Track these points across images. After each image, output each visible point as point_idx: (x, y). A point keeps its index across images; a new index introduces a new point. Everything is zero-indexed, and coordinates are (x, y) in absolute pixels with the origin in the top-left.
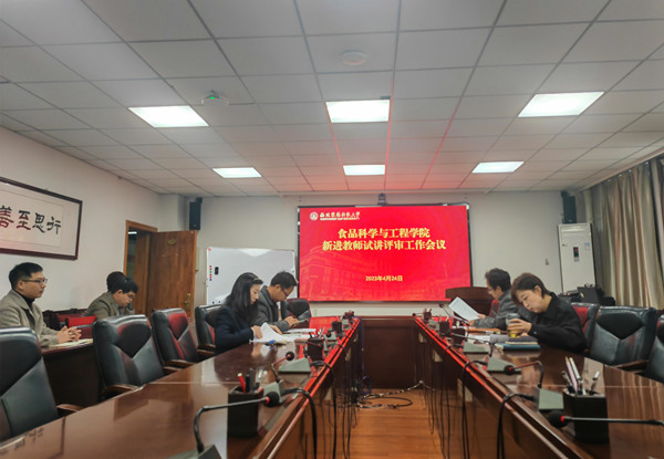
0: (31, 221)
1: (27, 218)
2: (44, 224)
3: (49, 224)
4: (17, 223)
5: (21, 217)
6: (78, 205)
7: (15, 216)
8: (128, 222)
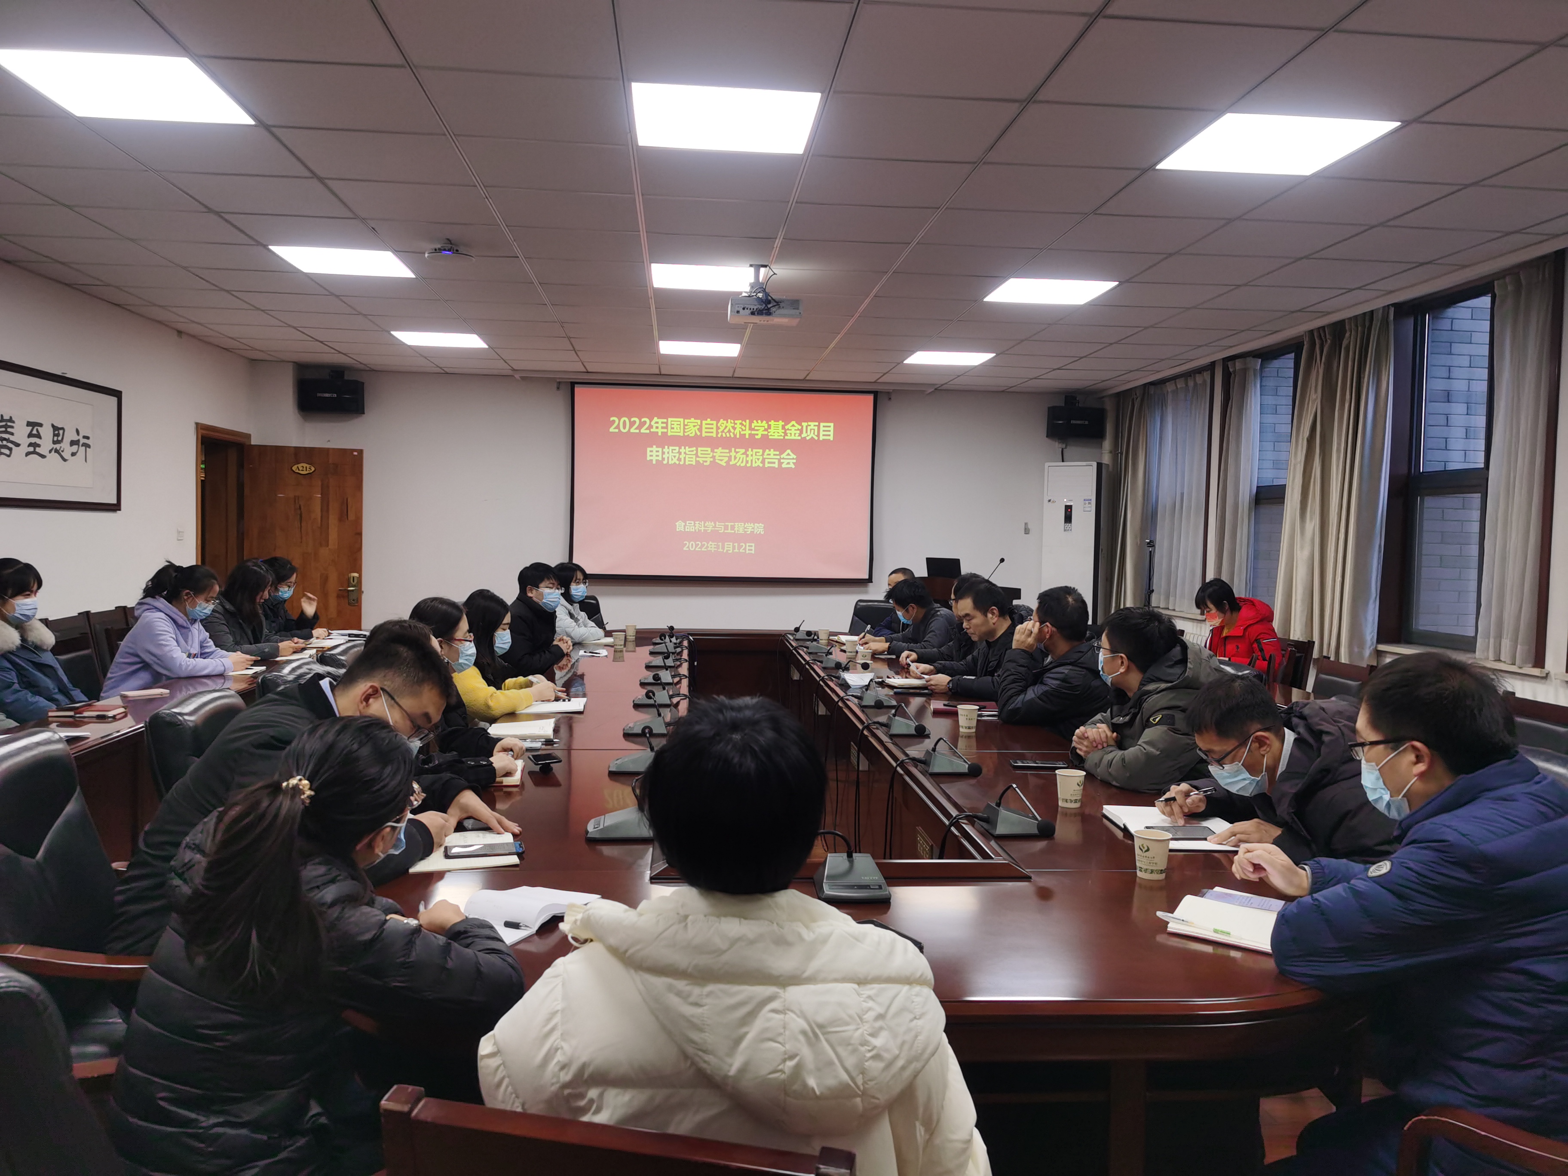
0: (46, 443)
1: (39, 436)
2: (65, 446)
3: (73, 443)
4: (24, 448)
5: (30, 435)
6: (114, 400)
7: (20, 433)
8: (200, 428)
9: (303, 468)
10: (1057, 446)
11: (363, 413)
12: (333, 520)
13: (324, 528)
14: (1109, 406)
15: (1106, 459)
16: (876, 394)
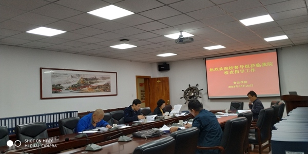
9: (159, 81)
11: (169, 70)
12: (164, 90)
13: (163, 92)
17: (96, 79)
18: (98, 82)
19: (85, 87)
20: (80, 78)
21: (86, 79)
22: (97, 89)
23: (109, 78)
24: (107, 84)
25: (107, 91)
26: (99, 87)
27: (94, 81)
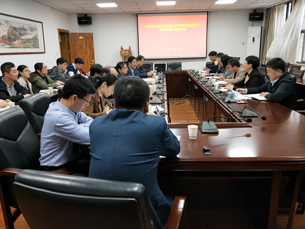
8: (58, 29)
9: (81, 38)
10: (251, 23)
11: (92, 24)
12: (88, 49)
13: (86, 50)
14: (265, 12)
15: (263, 25)
16: (208, 12)
17: (24, 29)
18: (27, 34)
19: (15, 40)
20: (9, 26)
21: (15, 28)
22: (27, 44)
23: (36, 29)
24: (35, 37)
25: (36, 47)
26: (29, 40)
27: (23, 32)
